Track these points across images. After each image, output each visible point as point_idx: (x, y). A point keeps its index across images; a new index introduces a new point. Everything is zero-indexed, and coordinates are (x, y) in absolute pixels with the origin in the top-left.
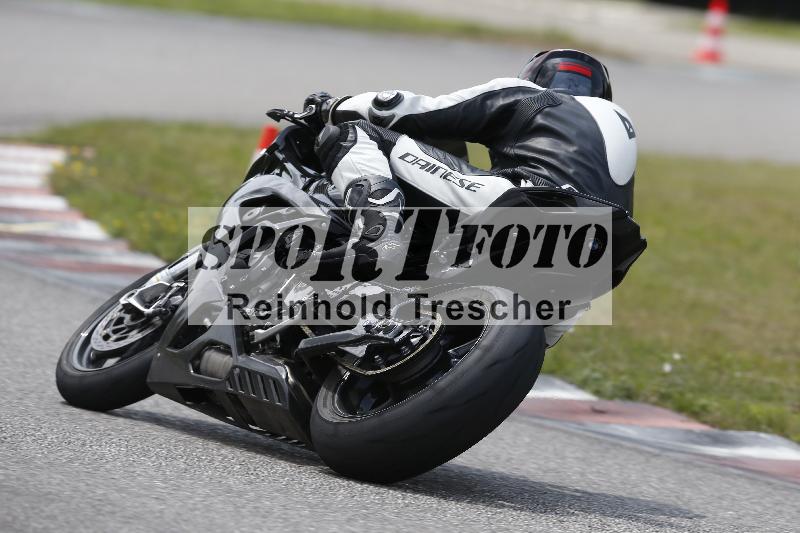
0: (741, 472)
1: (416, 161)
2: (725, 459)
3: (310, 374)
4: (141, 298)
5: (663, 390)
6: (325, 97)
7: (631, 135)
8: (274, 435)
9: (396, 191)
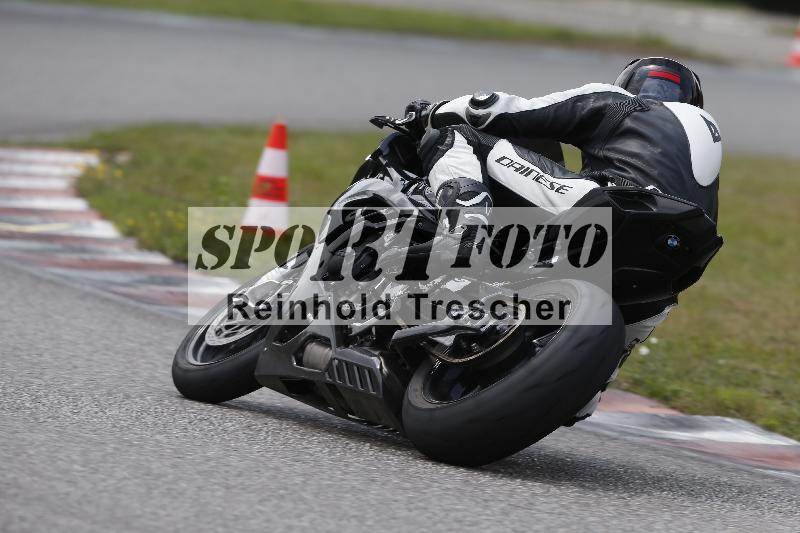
0: (695, 455)
1: (511, 164)
2: (684, 442)
3: (404, 365)
5: (637, 376)
6: (425, 105)
7: (716, 139)
8: (370, 423)
9: (484, 195)
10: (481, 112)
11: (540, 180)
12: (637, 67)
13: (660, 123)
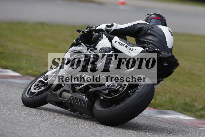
1: (119, 43)
4: (44, 78)
6: (92, 27)
7: (172, 36)
8: (82, 114)
9: (112, 51)
10: (109, 29)
11: (127, 47)
12: (149, 16)
13: (157, 31)
